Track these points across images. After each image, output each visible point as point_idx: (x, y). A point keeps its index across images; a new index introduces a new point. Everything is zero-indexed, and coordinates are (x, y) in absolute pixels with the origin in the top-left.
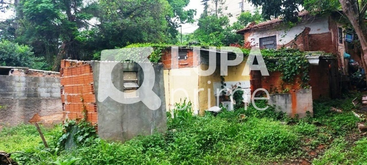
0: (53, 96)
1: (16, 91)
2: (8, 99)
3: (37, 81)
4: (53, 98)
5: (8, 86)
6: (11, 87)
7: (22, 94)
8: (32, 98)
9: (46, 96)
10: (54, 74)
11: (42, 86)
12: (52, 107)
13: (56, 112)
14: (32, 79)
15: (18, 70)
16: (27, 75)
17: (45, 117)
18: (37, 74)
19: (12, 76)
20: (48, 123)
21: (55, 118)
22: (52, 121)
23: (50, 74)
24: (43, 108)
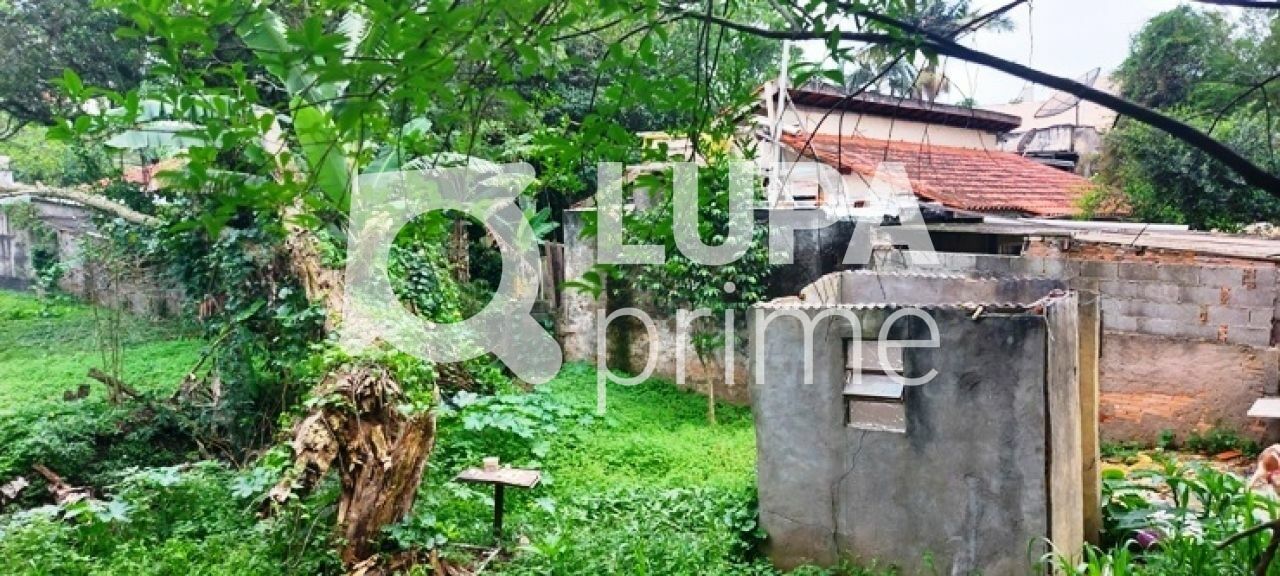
0: (1146, 328)
3: (1097, 275)
4: (1146, 336)
9: (1123, 327)
10: (1156, 251)
11: (1112, 293)
12: (1142, 366)
13: (1154, 385)
14: (1082, 267)
15: (1040, 239)
16: (1065, 254)
17: (1118, 395)
18: (1096, 253)
19: (1023, 259)
20: (1127, 417)
21: (1150, 405)
22: (1141, 414)
23: (1141, 251)
24: (1112, 365)
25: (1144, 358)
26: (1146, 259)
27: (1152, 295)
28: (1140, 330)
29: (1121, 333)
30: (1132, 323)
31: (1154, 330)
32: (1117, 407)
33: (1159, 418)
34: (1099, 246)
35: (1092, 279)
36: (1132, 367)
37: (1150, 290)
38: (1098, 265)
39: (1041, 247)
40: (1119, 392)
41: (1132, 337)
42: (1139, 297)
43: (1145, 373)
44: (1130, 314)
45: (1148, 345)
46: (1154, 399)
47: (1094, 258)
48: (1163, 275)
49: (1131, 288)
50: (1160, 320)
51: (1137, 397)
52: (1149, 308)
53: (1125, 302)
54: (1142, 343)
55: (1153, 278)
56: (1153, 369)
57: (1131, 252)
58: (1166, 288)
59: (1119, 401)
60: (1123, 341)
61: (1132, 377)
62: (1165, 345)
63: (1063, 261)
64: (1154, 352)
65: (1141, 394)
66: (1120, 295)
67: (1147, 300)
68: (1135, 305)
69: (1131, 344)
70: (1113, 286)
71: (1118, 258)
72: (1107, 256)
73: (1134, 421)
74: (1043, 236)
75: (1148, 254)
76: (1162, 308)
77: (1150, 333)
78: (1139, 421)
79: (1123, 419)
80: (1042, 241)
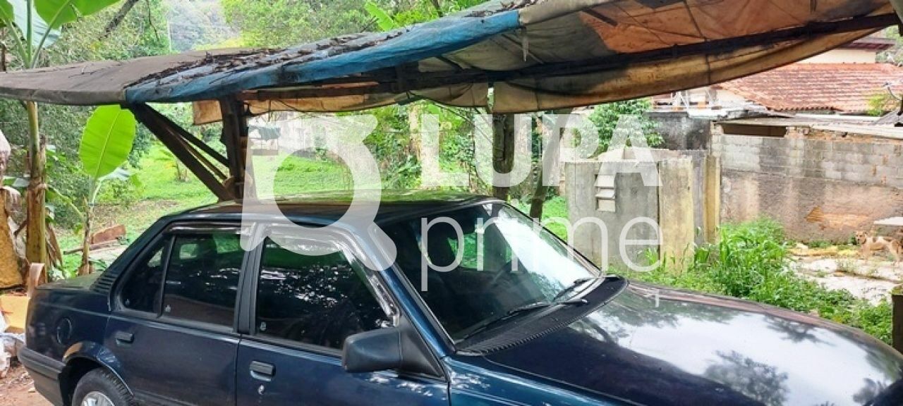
0: (846, 178)
1: (790, 165)
2: (778, 177)
3: (822, 149)
4: (846, 183)
5: (780, 155)
6: (784, 157)
7: (798, 170)
8: (812, 179)
9: (835, 177)
10: (852, 135)
11: (829, 158)
12: (843, 199)
13: (849, 209)
14: (815, 144)
15: (794, 128)
16: (806, 137)
17: (831, 215)
18: (821, 136)
19: (786, 139)
20: (835, 227)
21: (847, 220)
22: (842, 225)
23: (845, 135)
24: (827, 198)
25: (844, 194)
26: (847, 139)
27: (849, 159)
28: (843, 179)
29: (833, 180)
30: (839, 175)
31: (850, 179)
32: (830, 221)
33: (851, 227)
34: (824, 133)
35: (820, 150)
36: (837, 199)
37: (848, 156)
38: (822, 142)
39: (795, 133)
40: (831, 213)
41: (838, 183)
42: (842, 160)
43: (844, 203)
44: (838, 170)
45: (846, 187)
46: (849, 217)
47: (821, 139)
48: (855, 148)
49: (839, 156)
50: (853, 173)
51: (840, 216)
52: (848, 166)
53: (835, 163)
54: (843, 186)
55: (850, 150)
56: (849, 200)
57: (840, 136)
58: (856, 155)
59: (831, 218)
60: (834, 185)
61: (837, 205)
62: (854, 187)
63: (805, 141)
64: (849, 191)
65: (843, 214)
66: (833, 160)
67: (846, 162)
68: (841, 165)
69: (838, 186)
70: (830, 154)
71: (833, 139)
72: (827, 138)
74: (796, 127)
75: (848, 136)
76: (854, 167)
77: (847, 181)
78: (841, 229)
79: (833, 229)
80: (795, 130)
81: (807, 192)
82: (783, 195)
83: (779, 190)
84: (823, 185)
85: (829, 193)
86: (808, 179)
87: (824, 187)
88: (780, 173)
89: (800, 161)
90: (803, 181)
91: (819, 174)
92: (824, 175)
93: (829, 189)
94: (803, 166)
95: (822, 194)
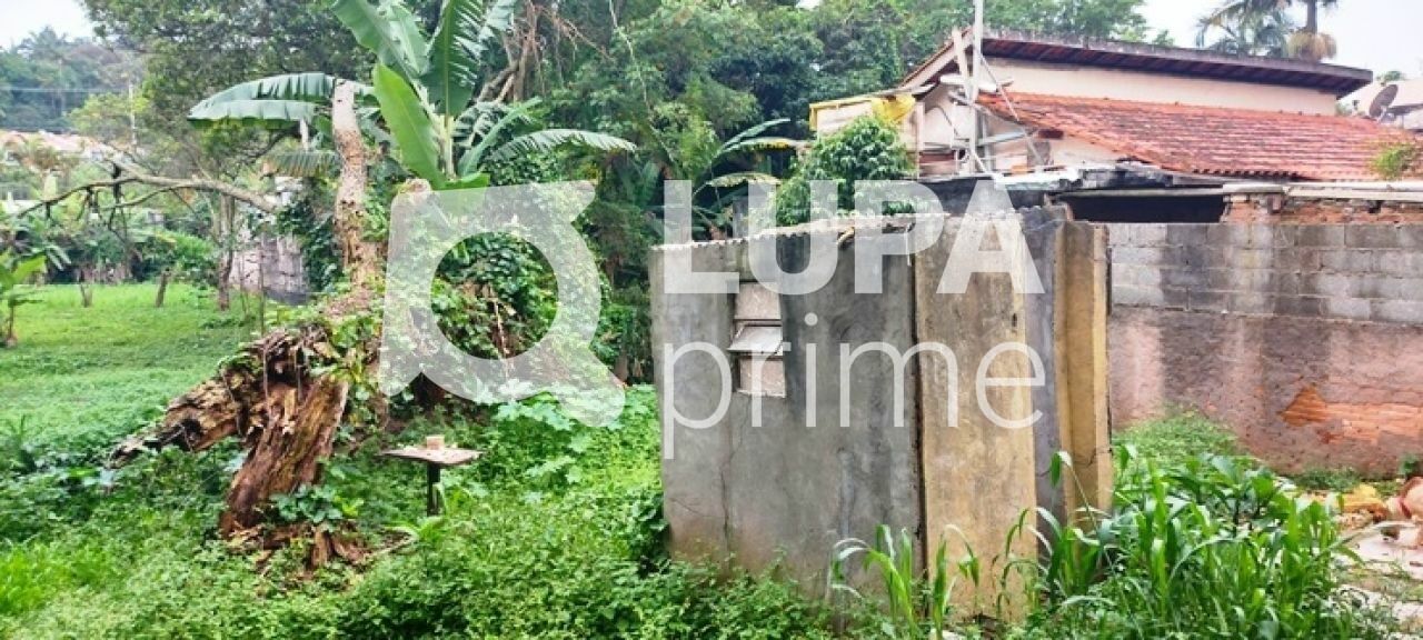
0: (1384, 314)
1: (1236, 285)
2: (1208, 316)
3: (1317, 244)
4: (1382, 325)
5: (1211, 263)
6: (1222, 269)
7: (1257, 299)
8: (1294, 318)
9: (1353, 313)
10: (1395, 206)
11: (1337, 266)
12: (1378, 367)
13: (1395, 392)
14: (1299, 233)
15: (1244, 198)
16: (1277, 218)
17: (1347, 406)
18: (1316, 213)
19: (1224, 227)
20: (1359, 436)
21: (1389, 420)
22: (1377, 432)
23: (1375, 207)
24: (1338, 366)
25: (1380, 354)
26: (1383, 218)
27: (1389, 267)
28: (1376, 317)
29: (1350, 321)
30: (1364, 307)
31: (1394, 316)
32: (1346, 422)
33: (1401, 438)
34: (1321, 205)
35: (1311, 248)
36: (1363, 368)
37: (1388, 260)
38: (1318, 229)
39: (1246, 210)
40: (1347, 402)
41: (1364, 327)
42: (1372, 271)
43: (1382, 376)
44: (1362, 295)
45: (1385, 337)
46: (1394, 411)
47: (1314, 221)
48: (1405, 239)
49: (1363, 260)
50: (1401, 302)
51: (1372, 410)
52: (1387, 285)
53: (1354, 278)
54: (1379, 335)
55: (1393, 244)
56: (1393, 369)
57: (1362, 209)
58: (1408, 256)
59: (1347, 414)
60: (1352, 332)
61: (1364, 382)
62: (1408, 337)
63: (1274, 227)
64: (1393, 347)
65: (1377, 405)
66: (1347, 270)
67: (1383, 274)
68: (1368, 282)
69: (1362, 335)
70: (1338, 258)
71: (1345, 219)
72: (1330, 218)
73: (1368, 442)
74: (1248, 194)
75: (1384, 211)
76: (1404, 285)
77: (1388, 320)
78: (1374, 442)
79: (1354, 440)
80: (1248, 201)
81: (1280, 351)
82: (1224, 358)
83: (1211, 348)
84: (1322, 332)
85: (1339, 354)
86: (1283, 319)
87: (1326, 338)
88: (1212, 307)
89: (1262, 276)
90: (1271, 322)
91: (1312, 306)
92: (1325, 308)
93: (1338, 343)
94: (1268, 288)
95: (1323, 354)
